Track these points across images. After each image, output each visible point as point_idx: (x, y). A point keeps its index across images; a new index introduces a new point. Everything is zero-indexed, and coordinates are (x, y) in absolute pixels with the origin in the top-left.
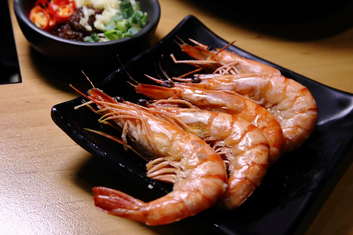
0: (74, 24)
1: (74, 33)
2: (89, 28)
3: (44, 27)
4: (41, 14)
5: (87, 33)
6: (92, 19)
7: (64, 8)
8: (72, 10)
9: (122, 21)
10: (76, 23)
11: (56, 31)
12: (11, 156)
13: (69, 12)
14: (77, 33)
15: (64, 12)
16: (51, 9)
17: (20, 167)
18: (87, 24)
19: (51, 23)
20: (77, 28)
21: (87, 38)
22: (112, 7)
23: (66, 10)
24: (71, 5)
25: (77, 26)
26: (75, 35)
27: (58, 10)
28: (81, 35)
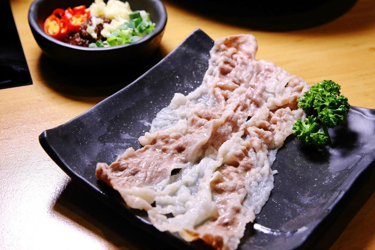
0: (82, 32)
1: (82, 40)
2: (95, 35)
3: (55, 35)
4: (55, 22)
5: (92, 40)
6: (100, 28)
7: (77, 17)
8: (85, 20)
9: (126, 29)
10: (84, 31)
11: (68, 38)
12: (29, 148)
13: (82, 21)
14: (84, 41)
15: (76, 21)
16: (66, 18)
17: (38, 156)
18: (94, 32)
19: (63, 31)
20: (84, 35)
21: (92, 45)
22: (121, 17)
23: (80, 19)
24: (86, 15)
25: (85, 33)
26: (82, 42)
27: (71, 19)
28: (88, 42)
